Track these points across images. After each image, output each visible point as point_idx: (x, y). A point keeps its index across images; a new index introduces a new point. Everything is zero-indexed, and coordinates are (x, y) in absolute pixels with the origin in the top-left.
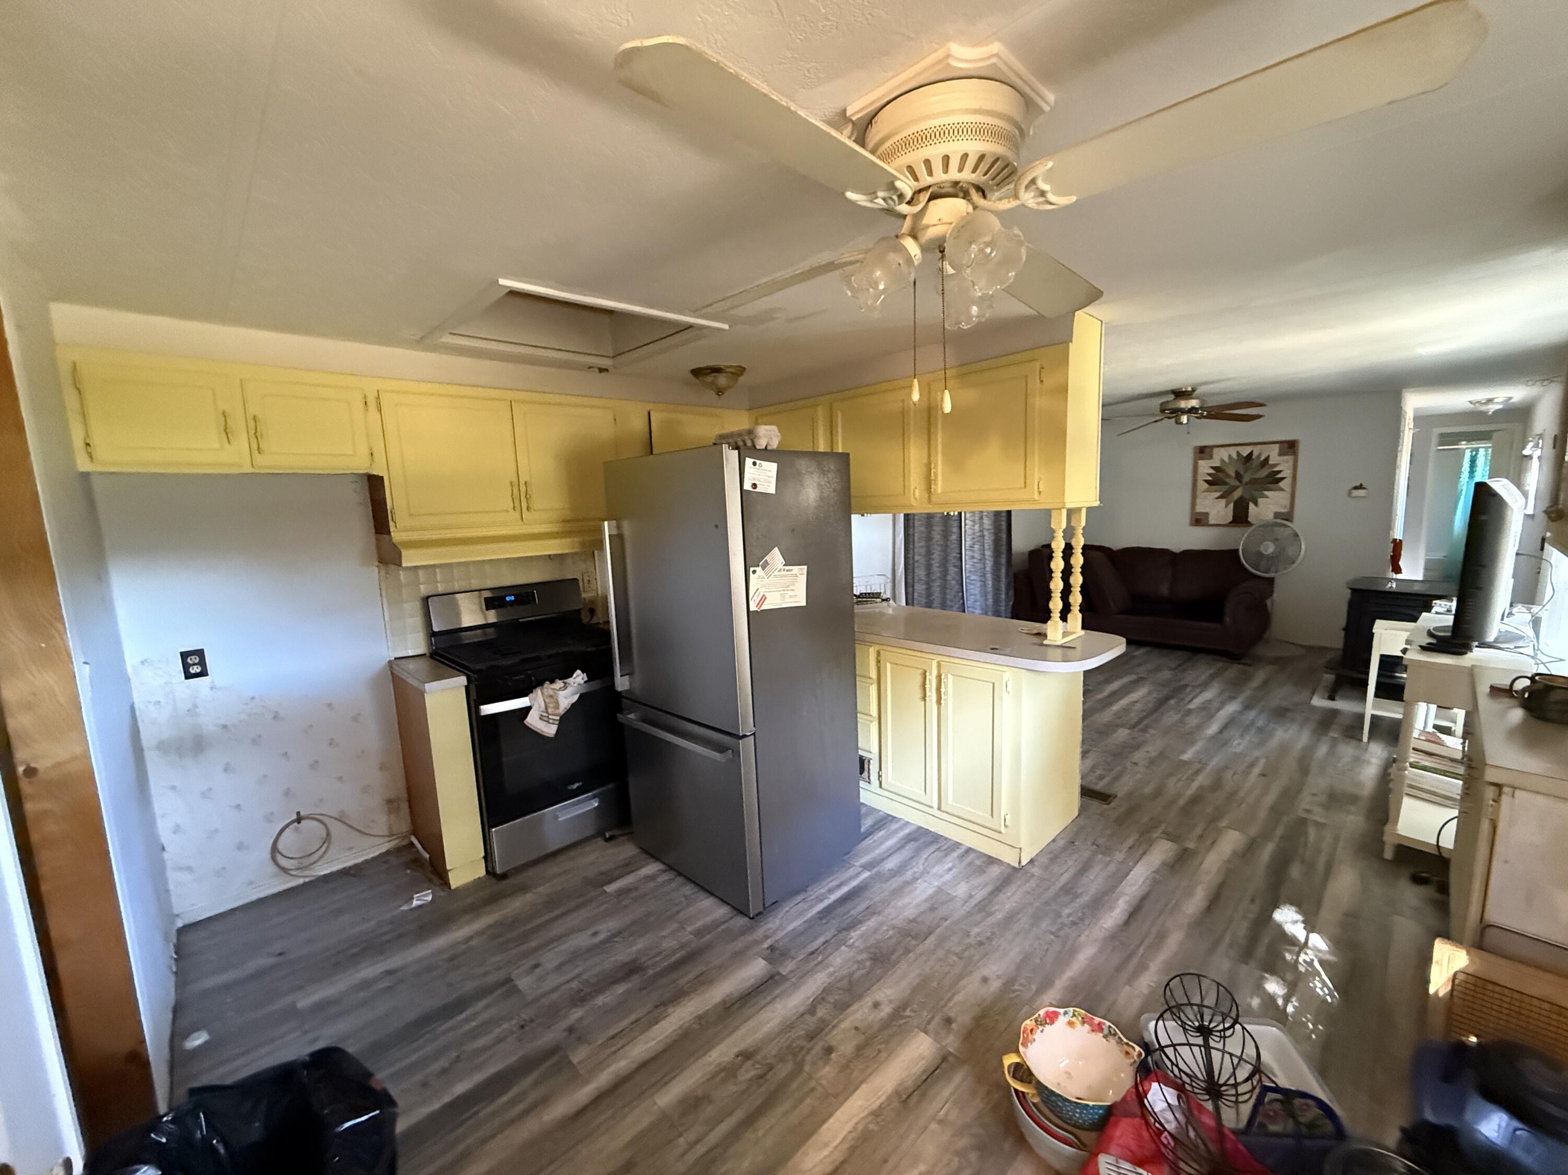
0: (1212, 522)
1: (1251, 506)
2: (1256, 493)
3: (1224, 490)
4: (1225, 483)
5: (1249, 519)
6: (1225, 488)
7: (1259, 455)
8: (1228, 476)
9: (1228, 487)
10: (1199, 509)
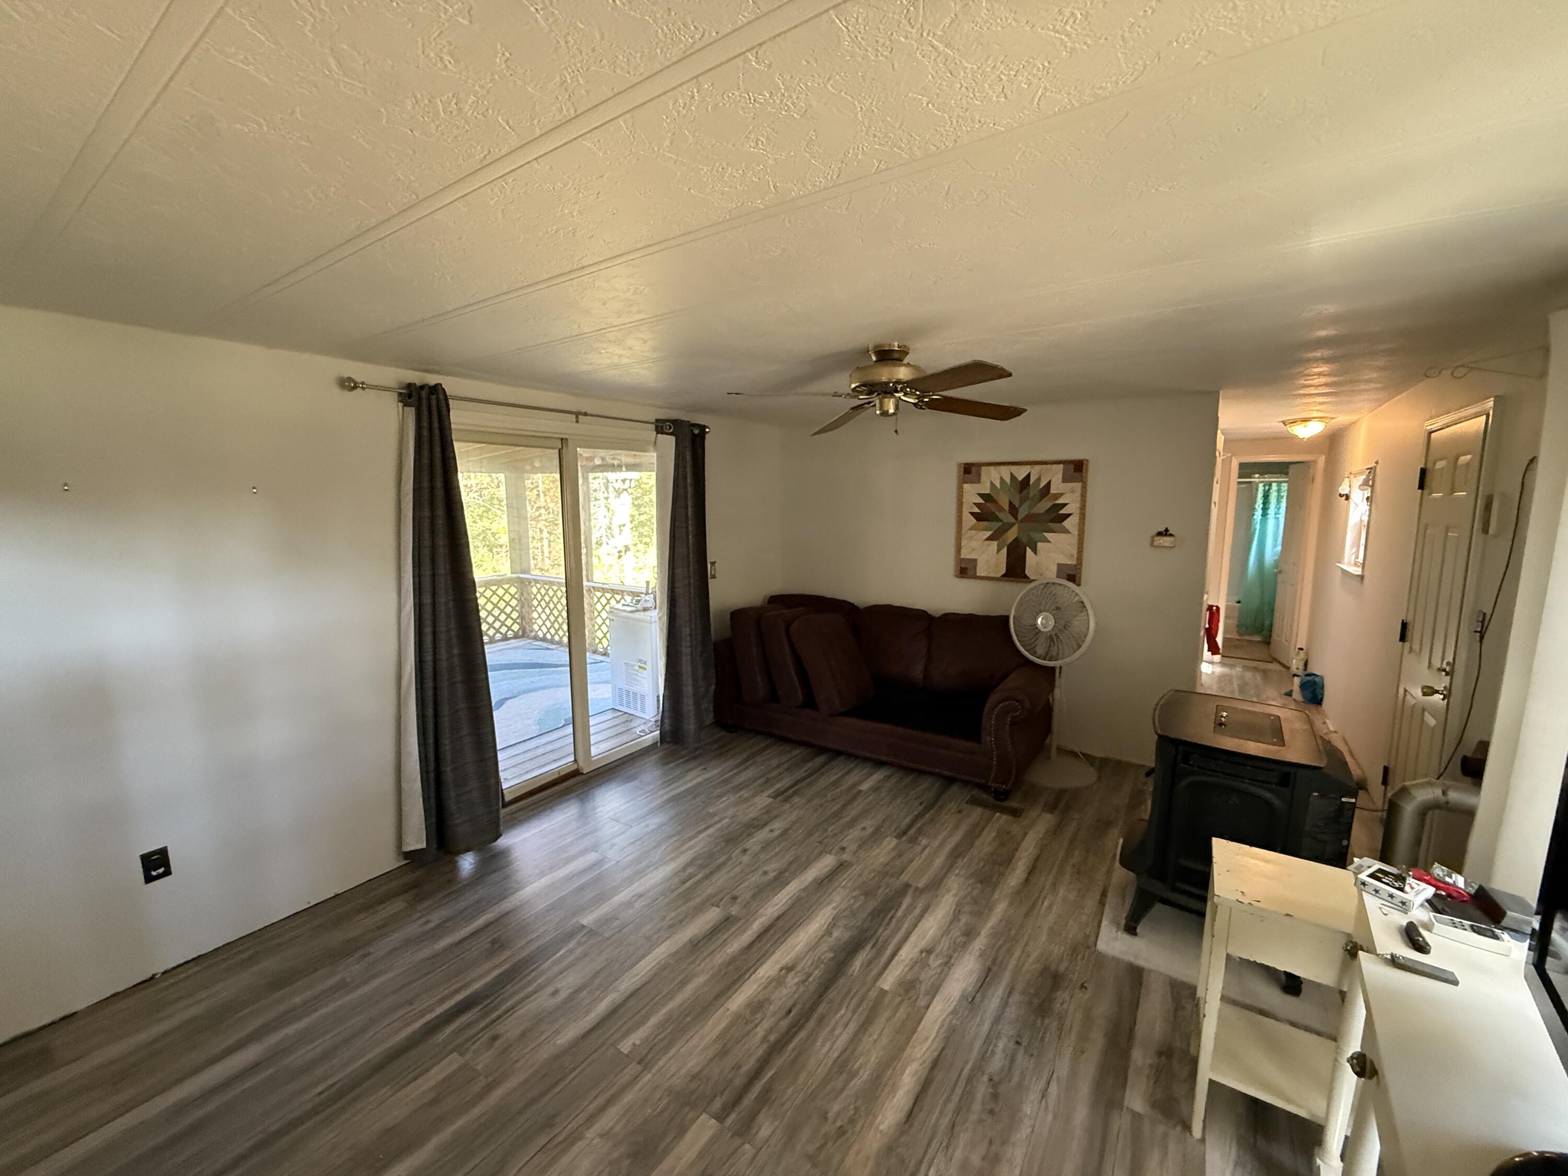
0: (980, 573)
1: (1029, 551)
2: (1036, 536)
3: (995, 528)
4: (998, 519)
5: (1027, 572)
6: (997, 525)
7: (1039, 479)
8: (1001, 509)
9: (1000, 524)
10: (965, 554)
